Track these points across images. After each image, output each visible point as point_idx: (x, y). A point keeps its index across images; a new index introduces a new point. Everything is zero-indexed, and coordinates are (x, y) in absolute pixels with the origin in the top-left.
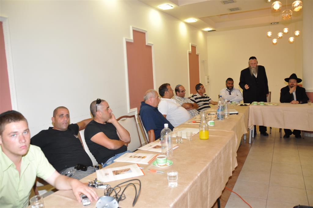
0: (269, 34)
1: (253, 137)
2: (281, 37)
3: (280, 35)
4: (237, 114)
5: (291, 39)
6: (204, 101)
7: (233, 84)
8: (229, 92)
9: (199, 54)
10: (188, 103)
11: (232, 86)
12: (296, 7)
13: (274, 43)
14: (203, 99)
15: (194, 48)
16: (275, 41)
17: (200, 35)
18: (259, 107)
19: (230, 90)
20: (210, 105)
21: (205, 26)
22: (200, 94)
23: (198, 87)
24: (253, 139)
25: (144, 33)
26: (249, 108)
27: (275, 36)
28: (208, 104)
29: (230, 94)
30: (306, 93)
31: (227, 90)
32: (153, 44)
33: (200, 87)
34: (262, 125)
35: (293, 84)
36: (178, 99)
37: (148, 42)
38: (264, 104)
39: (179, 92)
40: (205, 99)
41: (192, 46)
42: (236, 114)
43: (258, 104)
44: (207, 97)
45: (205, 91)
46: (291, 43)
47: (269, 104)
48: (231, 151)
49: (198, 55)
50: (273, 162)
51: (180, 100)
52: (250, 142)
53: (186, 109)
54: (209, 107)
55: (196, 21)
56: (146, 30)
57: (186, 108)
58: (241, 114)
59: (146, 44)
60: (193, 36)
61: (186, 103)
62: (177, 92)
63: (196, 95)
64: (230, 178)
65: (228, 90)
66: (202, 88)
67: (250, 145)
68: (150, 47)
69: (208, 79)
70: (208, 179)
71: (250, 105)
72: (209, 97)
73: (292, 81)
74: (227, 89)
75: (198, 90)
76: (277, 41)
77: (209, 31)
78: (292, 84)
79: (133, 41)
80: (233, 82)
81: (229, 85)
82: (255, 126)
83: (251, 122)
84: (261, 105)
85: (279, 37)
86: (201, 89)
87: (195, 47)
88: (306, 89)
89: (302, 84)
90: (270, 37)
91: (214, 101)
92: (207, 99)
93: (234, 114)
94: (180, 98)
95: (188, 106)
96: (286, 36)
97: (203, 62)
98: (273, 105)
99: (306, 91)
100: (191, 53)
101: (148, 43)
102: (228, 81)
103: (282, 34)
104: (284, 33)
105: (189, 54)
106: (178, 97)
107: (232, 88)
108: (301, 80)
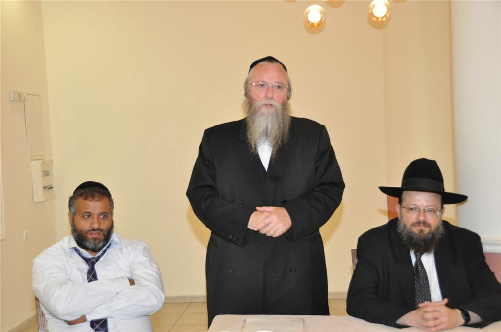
8: (87, 260)
11: (104, 226)
29: (92, 276)
30: (489, 262)
31: (76, 249)
65: (82, 250)
69: (46, 174)
74: (75, 245)
78: (419, 223)
80: (111, 201)
81: (85, 225)
99: (486, 249)
107: (101, 237)
108: (459, 199)
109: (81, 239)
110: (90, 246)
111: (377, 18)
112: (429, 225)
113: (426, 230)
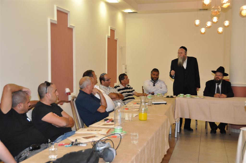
0: (197, 22)
1: (179, 131)
2: (210, 27)
3: (209, 24)
4: (166, 104)
5: (220, 30)
6: (128, 92)
7: (158, 75)
8: (153, 83)
9: (118, 39)
10: (114, 93)
11: (157, 77)
12: (224, 4)
13: (202, 33)
14: (126, 90)
15: (112, 31)
16: (203, 30)
17: (120, 17)
18: (185, 99)
19: (155, 81)
20: (134, 96)
21: (125, 7)
22: (123, 85)
23: (122, 77)
24: (179, 134)
25: (67, 14)
26: (175, 100)
27: (203, 24)
28: (132, 95)
29: (154, 85)
30: (231, 87)
31: (151, 81)
32: (74, 27)
33: (124, 77)
34: (189, 118)
35: (218, 78)
36: (104, 88)
37: (70, 24)
38: (190, 97)
39: (104, 80)
40: (128, 90)
41: (111, 30)
42: (164, 104)
43: (184, 96)
44: (130, 87)
45: (128, 82)
46: (220, 33)
47: (196, 97)
48: (166, 132)
49: (116, 41)
50: (200, 152)
51: (106, 89)
52: (176, 136)
53: (112, 99)
54: (133, 98)
55: (118, 2)
56: (69, 11)
57: (113, 97)
58: (169, 105)
59: (68, 26)
60: (112, 18)
61: (112, 93)
62: (102, 81)
63: (119, 86)
64: (165, 156)
66: (126, 78)
67: (176, 139)
68: (71, 29)
69: (126, 69)
70: (145, 157)
71: (176, 97)
72: (132, 88)
73: (219, 74)
74: (151, 80)
75: (122, 81)
76: (206, 30)
77: (129, 13)
79: (56, 23)
80: (159, 73)
81: (153, 76)
82: (181, 119)
83: (178, 114)
84: (187, 97)
85: (208, 26)
86: (125, 80)
87: (114, 31)
88: (231, 83)
89: (228, 79)
90: (198, 26)
91: (138, 93)
92: (131, 90)
93: (163, 104)
94: (105, 87)
95: (114, 96)
96: (215, 25)
97: (121, 48)
98: (199, 97)
99: (232, 85)
100: (110, 37)
101: (70, 26)
102: (153, 72)
103: (211, 23)
104: (213, 23)
105: (108, 38)
106: (103, 86)
107: (156, 79)
108: (227, 75)
109: (152, 79)
110: (154, 80)
111: (219, 32)
112: (219, 78)
113: (218, 79)
